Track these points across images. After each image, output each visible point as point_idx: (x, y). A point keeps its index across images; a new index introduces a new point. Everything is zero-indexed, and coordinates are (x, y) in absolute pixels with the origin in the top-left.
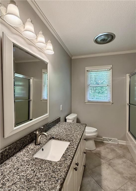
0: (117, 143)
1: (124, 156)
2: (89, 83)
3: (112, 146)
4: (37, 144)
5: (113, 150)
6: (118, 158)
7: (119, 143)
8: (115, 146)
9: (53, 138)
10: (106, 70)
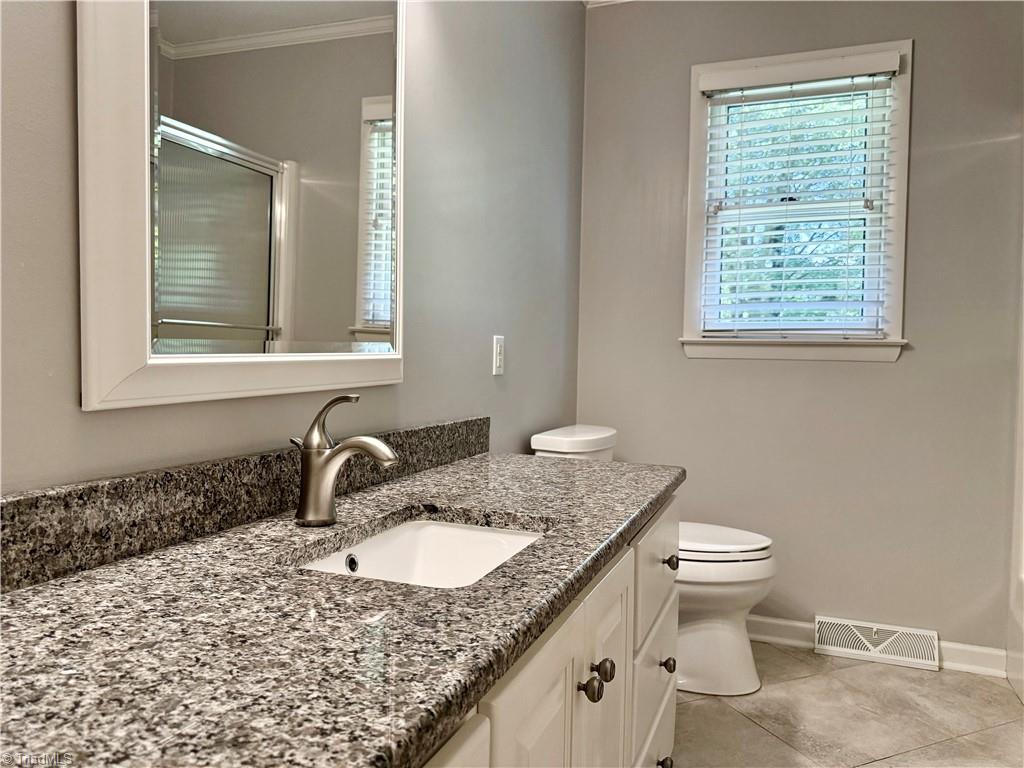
0: (934, 664)
1: (983, 748)
2: (719, 194)
3: (892, 683)
4: (311, 517)
5: (896, 705)
6: (934, 753)
7: (947, 665)
8: (913, 680)
9: (432, 509)
10: (857, 80)
